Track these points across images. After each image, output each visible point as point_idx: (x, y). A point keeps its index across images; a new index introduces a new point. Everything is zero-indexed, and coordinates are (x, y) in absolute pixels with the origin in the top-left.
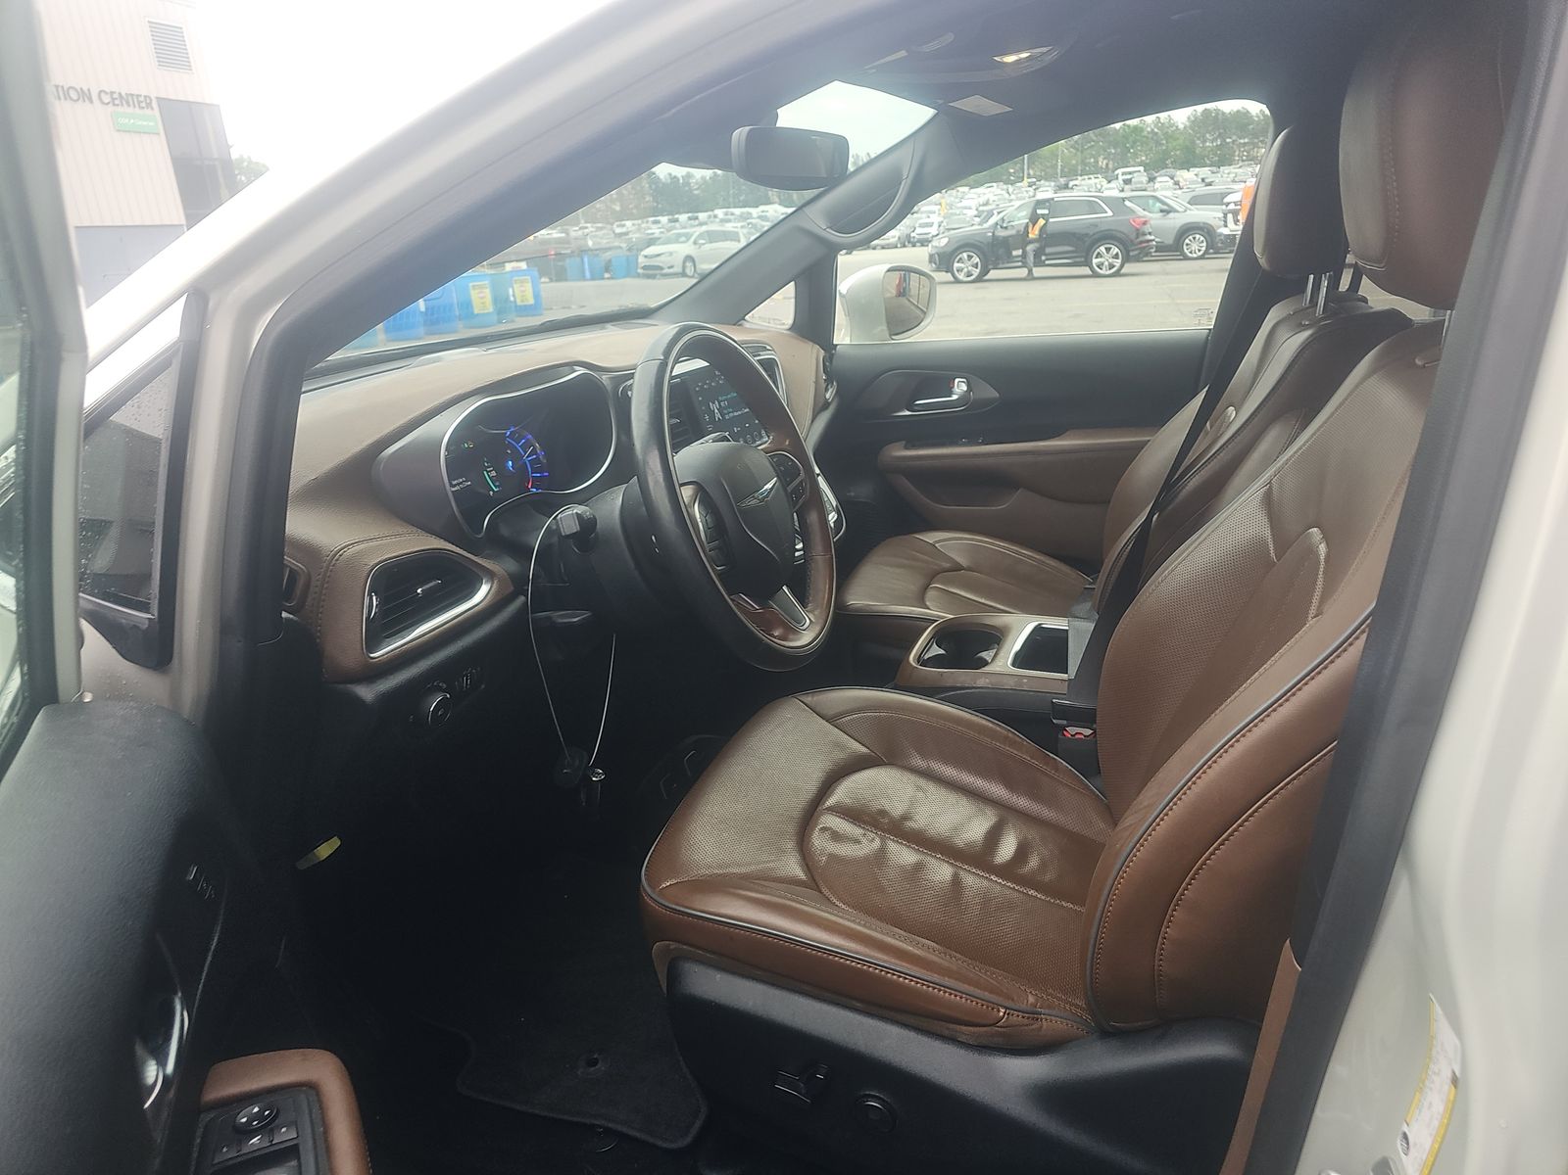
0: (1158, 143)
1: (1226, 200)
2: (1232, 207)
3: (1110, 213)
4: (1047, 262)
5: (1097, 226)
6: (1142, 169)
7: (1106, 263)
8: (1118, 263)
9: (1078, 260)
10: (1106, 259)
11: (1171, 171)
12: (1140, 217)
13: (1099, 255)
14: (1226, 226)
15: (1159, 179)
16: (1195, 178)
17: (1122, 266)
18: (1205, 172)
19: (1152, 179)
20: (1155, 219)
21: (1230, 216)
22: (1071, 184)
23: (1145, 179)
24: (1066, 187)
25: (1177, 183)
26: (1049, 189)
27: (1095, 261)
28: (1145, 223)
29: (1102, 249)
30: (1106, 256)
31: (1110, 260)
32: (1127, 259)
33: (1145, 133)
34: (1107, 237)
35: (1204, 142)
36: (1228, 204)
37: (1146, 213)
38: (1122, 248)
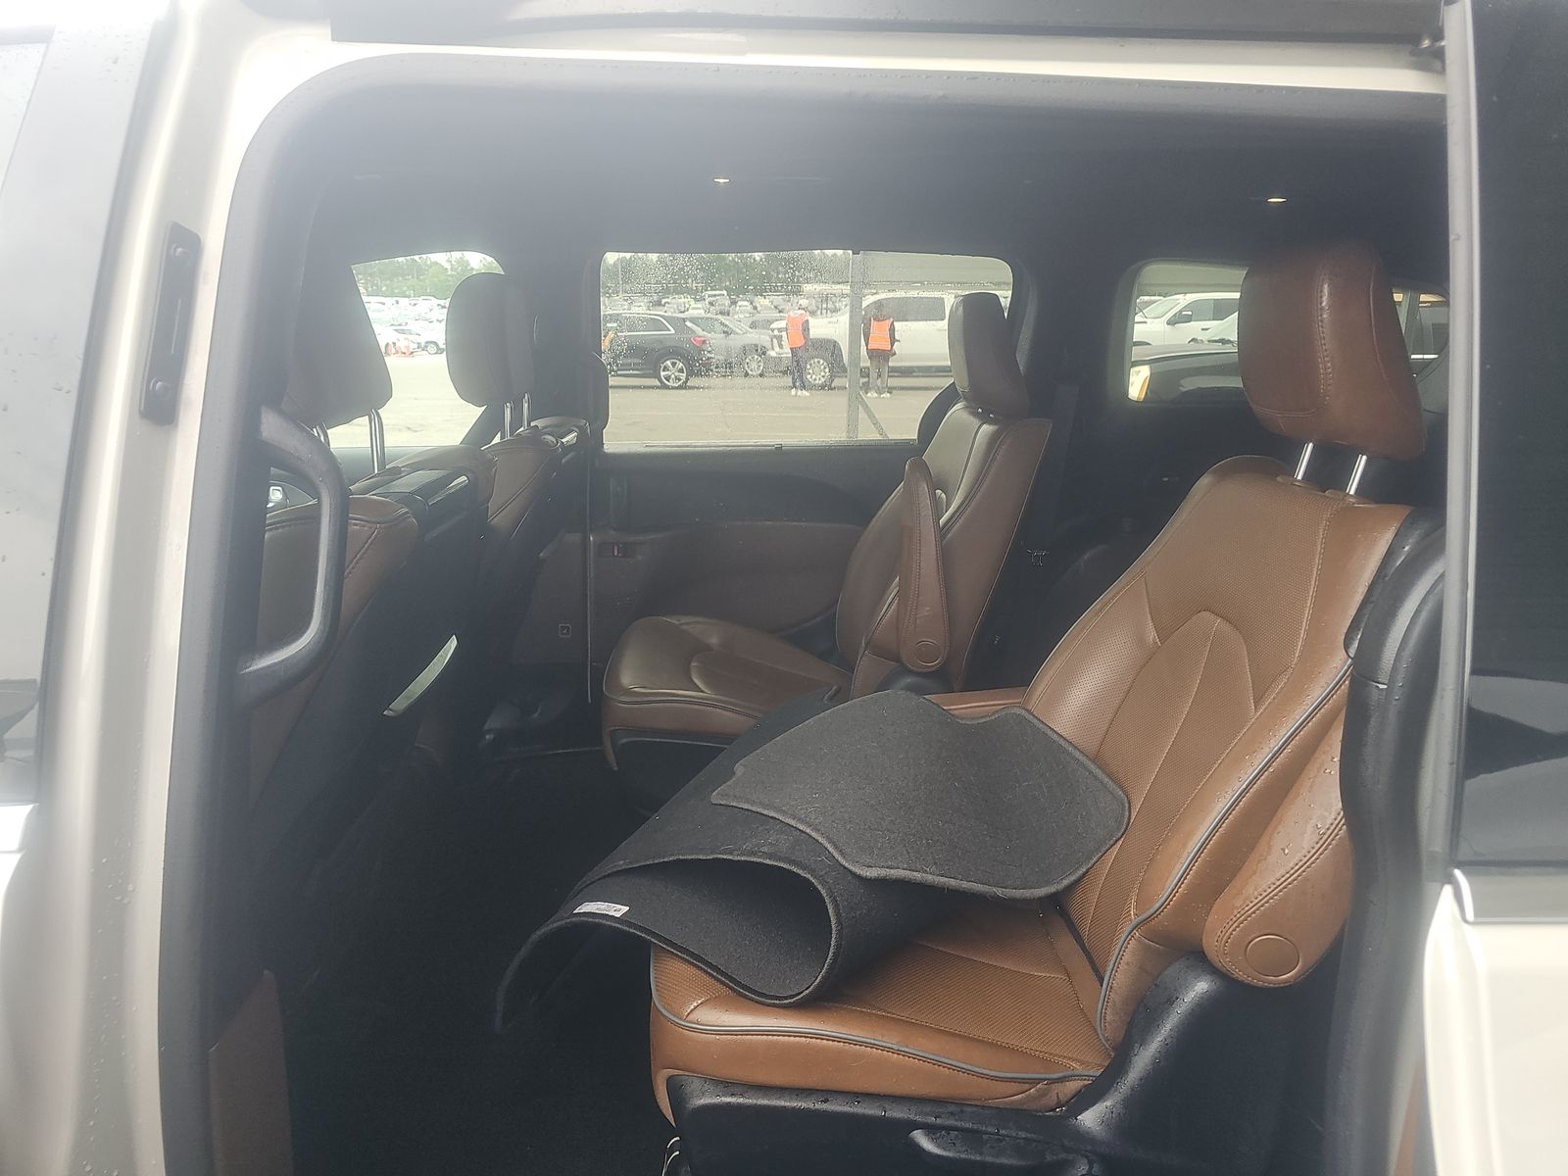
0: (739, 271)
1: (773, 326)
2: (776, 333)
3: (673, 332)
4: (619, 372)
5: (661, 342)
6: (725, 292)
7: (673, 376)
8: (683, 376)
9: (648, 372)
10: (673, 373)
11: (749, 296)
12: (699, 337)
13: (666, 369)
14: (773, 349)
15: (740, 303)
16: (769, 304)
17: (687, 379)
18: (778, 299)
19: (734, 303)
20: (715, 339)
21: (775, 341)
22: (664, 301)
23: (727, 302)
24: (659, 304)
25: (755, 308)
26: (642, 304)
27: (662, 374)
28: (704, 342)
29: (668, 363)
30: (672, 369)
31: (677, 374)
32: (691, 374)
33: (728, 262)
34: (675, 353)
35: (778, 274)
36: (773, 330)
37: (705, 333)
38: (686, 363)
